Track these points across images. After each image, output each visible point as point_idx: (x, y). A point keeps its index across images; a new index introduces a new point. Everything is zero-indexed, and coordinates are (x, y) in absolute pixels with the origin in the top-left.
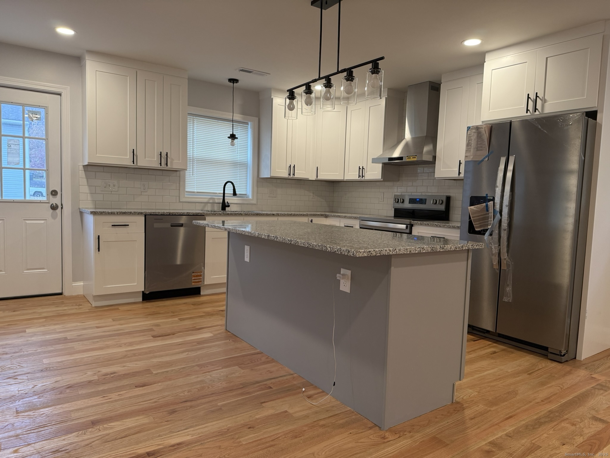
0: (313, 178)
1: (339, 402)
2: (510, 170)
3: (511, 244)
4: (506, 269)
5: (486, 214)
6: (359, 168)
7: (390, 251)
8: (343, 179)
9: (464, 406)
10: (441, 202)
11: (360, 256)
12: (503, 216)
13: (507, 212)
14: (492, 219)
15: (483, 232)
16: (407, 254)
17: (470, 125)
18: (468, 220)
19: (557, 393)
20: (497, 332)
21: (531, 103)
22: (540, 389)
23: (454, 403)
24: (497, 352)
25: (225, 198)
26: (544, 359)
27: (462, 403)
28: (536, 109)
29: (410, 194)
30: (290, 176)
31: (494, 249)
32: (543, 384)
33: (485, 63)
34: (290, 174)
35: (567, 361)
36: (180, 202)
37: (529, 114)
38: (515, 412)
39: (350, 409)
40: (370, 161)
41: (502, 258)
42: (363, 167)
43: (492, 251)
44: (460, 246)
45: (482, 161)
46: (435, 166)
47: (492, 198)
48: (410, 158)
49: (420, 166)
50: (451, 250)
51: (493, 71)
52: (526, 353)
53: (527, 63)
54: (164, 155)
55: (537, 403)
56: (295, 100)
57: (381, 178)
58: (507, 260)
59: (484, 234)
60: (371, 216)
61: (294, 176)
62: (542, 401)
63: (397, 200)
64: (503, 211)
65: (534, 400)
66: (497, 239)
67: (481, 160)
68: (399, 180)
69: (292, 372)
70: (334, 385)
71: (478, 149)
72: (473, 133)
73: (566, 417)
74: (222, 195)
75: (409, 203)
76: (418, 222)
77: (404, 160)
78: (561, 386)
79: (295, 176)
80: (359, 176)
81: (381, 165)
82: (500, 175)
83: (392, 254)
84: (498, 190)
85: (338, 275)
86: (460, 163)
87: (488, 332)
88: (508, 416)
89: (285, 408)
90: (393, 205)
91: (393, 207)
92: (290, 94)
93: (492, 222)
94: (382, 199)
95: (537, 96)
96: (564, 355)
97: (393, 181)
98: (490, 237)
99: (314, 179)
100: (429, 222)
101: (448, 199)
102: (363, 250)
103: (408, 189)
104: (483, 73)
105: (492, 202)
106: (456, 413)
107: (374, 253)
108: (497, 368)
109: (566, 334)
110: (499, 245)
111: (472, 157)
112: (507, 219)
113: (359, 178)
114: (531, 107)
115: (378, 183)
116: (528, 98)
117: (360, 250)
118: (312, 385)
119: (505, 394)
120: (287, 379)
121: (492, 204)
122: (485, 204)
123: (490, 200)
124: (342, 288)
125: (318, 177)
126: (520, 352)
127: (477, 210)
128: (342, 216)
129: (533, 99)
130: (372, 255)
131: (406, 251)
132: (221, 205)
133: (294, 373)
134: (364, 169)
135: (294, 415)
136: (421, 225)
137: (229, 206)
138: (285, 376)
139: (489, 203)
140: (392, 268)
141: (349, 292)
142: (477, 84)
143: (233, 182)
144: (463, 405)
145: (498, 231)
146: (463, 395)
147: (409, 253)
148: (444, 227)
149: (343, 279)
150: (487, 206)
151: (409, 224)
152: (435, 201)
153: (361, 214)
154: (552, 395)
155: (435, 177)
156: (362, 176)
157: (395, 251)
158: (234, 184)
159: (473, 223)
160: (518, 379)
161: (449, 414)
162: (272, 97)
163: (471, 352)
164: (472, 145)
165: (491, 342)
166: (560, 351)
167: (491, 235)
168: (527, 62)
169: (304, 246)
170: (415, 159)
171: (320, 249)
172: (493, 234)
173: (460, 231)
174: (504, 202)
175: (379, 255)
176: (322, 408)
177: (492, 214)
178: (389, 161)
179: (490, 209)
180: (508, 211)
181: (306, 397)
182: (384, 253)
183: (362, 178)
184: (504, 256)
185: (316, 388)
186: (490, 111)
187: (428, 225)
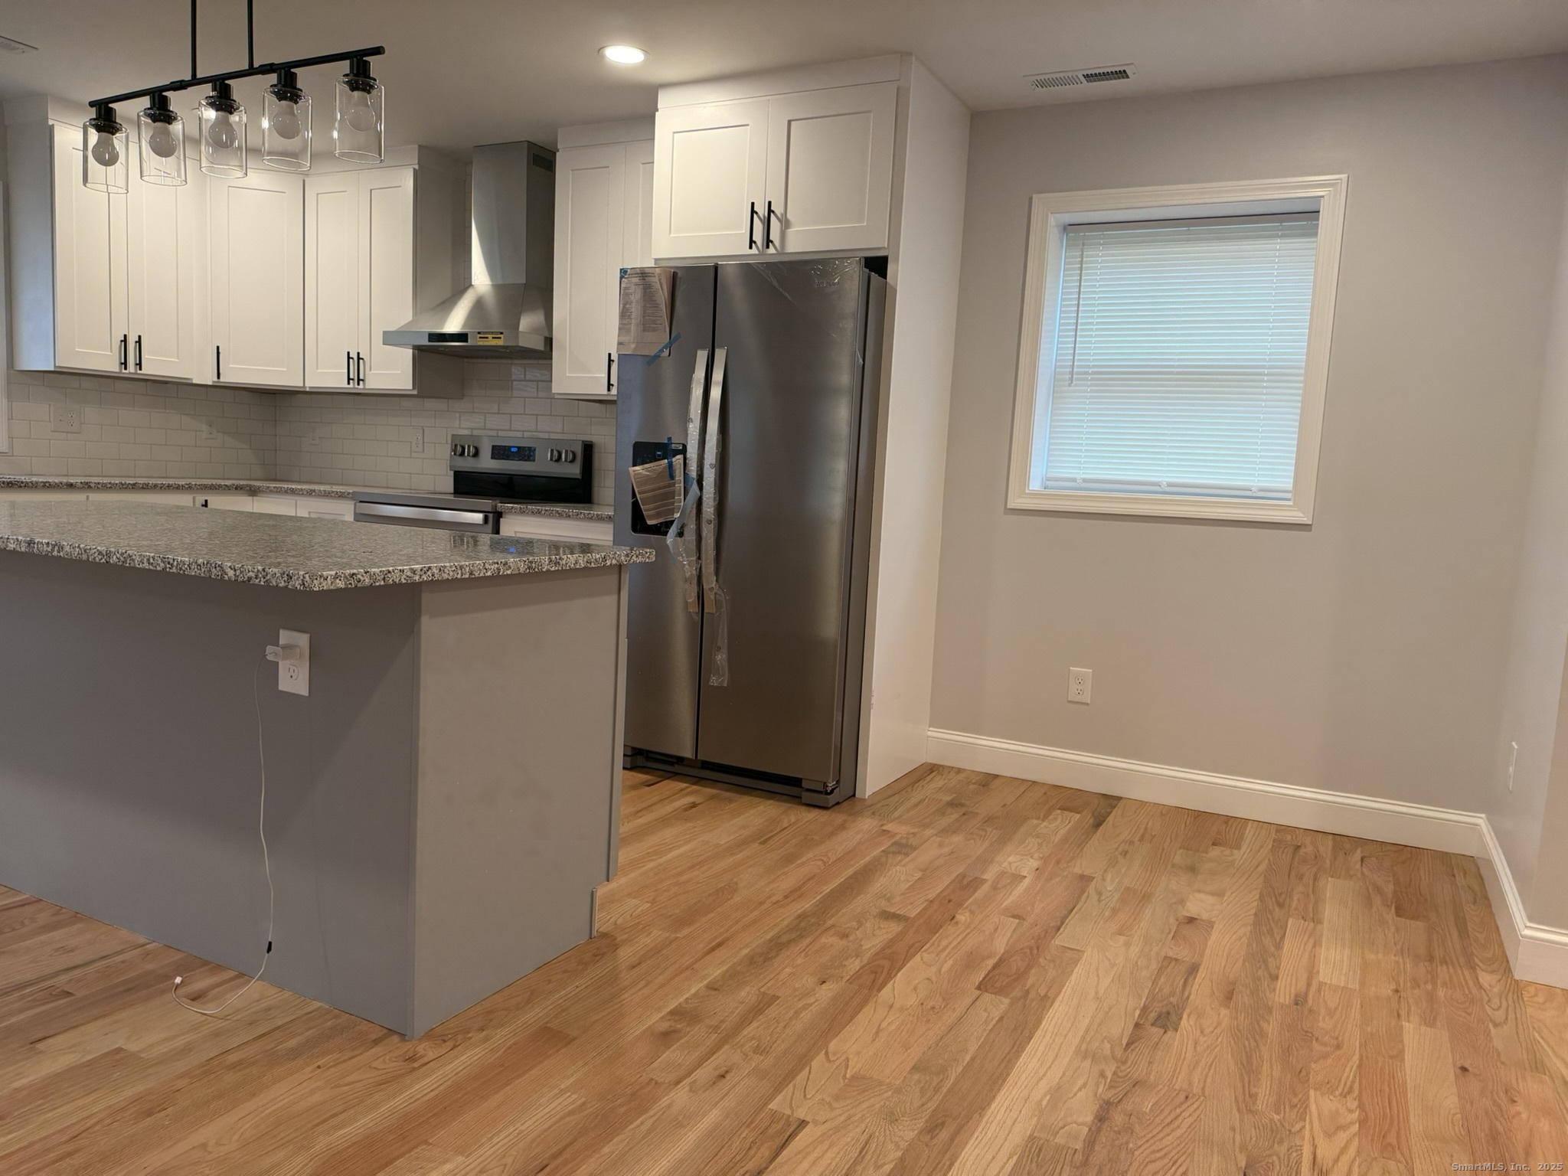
0: (209, 378)
1: (290, 993)
2: (717, 384)
3: (724, 555)
4: (714, 612)
5: (669, 486)
6: (349, 358)
7: (414, 572)
8: (302, 385)
9: (619, 939)
10: (571, 456)
11: (325, 588)
12: (704, 490)
13: (712, 479)
14: (682, 497)
15: (662, 529)
16: (461, 579)
17: (628, 266)
18: (630, 500)
19: (815, 876)
20: (699, 758)
21: (758, 226)
22: (783, 871)
23: (595, 937)
24: (699, 804)
26: (795, 806)
27: (612, 936)
28: (768, 242)
29: (494, 433)
30: (126, 369)
31: (687, 567)
32: (789, 859)
33: (657, 113)
34: (125, 364)
35: (838, 803)
37: (754, 251)
38: (729, 932)
39: (320, 1004)
40: (378, 338)
41: (704, 587)
42: (358, 353)
43: (685, 572)
44: (598, 556)
45: (657, 357)
46: (552, 364)
47: (681, 448)
48: (487, 338)
49: (516, 361)
50: (578, 567)
51: (675, 135)
52: (760, 797)
53: (749, 127)
55: (775, 903)
56: (117, 135)
57: (411, 388)
58: (715, 591)
59: (666, 533)
60: (390, 490)
61: (140, 369)
62: (786, 897)
63: (459, 449)
64: (704, 479)
65: (770, 897)
66: (695, 543)
67: (653, 354)
68: (461, 397)
69: (142, 940)
70: (269, 950)
71: (647, 326)
72: (633, 287)
73: (830, 923)
75: (492, 458)
76: (515, 506)
77: (470, 342)
78: (825, 859)
79: (144, 371)
80: (349, 379)
81: (410, 352)
82: (697, 392)
83: (421, 580)
84: (694, 428)
85: (269, 649)
86: (610, 361)
87: (680, 760)
88: (714, 944)
89: (118, 1041)
90: (450, 463)
91: (451, 467)
92: (99, 113)
93: (682, 504)
94: (420, 446)
95: (770, 211)
96: (832, 791)
97: (448, 398)
98: (679, 538)
99: (210, 383)
100: (542, 506)
101: (588, 448)
102: (333, 573)
103: (487, 422)
104: (654, 139)
105: (680, 457)
106: (598, 961)
107: (367, 580)
108: (695, 839)
109: (836, 746)
110: (699, 558)
111: (633, 346)
112: (712, 495)
113: (349, 383)
114: (758, 237)
115: (406, 403)
116: (753, 212)
117: (324, 573)
118: (206, 963)
119: (709, 895)
120: (123, 962)
121: (682, 461)
122: (666, 461)
123: (676, 452)
124: (285, 684)
125: (221, 376)
126: (746, 797)
127: (648, 475)
128: (302, 490)
129: (762, 217)
130: (359, 585)
131: (460, 572)
133: (148, 941)
134: (362, 359)
135: (143, 1055)
136: (522, 512)
138: (117, 954)
139: (674, 459)
140: (425, 620)
141: (307, 695)
142: (643, 164)
144: (615, 939)
145: (696, 525)
146: (618, 916)
147: (467, 576)
148: (577, 517)
149: (285, 658)
150: (670, 465)
151: (490, 510)
152: (556, 454)
153: (362, 486)
154: (805, 880)
155: (553, 392)
156: (359, 380)
157: (429, 573)
159: (642, 507)
160: (739, 856)
161: (580, 968)
163: (640, 811)
164: (633, 317)
165: (685, 783)
166: (825, 783)
167: (681, 534)
168: (748, 125)
169: (151, 567)
170: (500, 343)
171: (202, 575)
172: (685, 533)
173: (612, 526)
174: (706, 456)
175: (382, 583)
176: (236, 1018)
177: (682, 485)
178: (429, 341)
179: (677, 472)
180: (715, 479)
181: (184, 999)
182: (395, 578)
183: (358, 384)
184: (710, 582)
185: (218, 968)
186: (672, 235)
187: (540, 513)
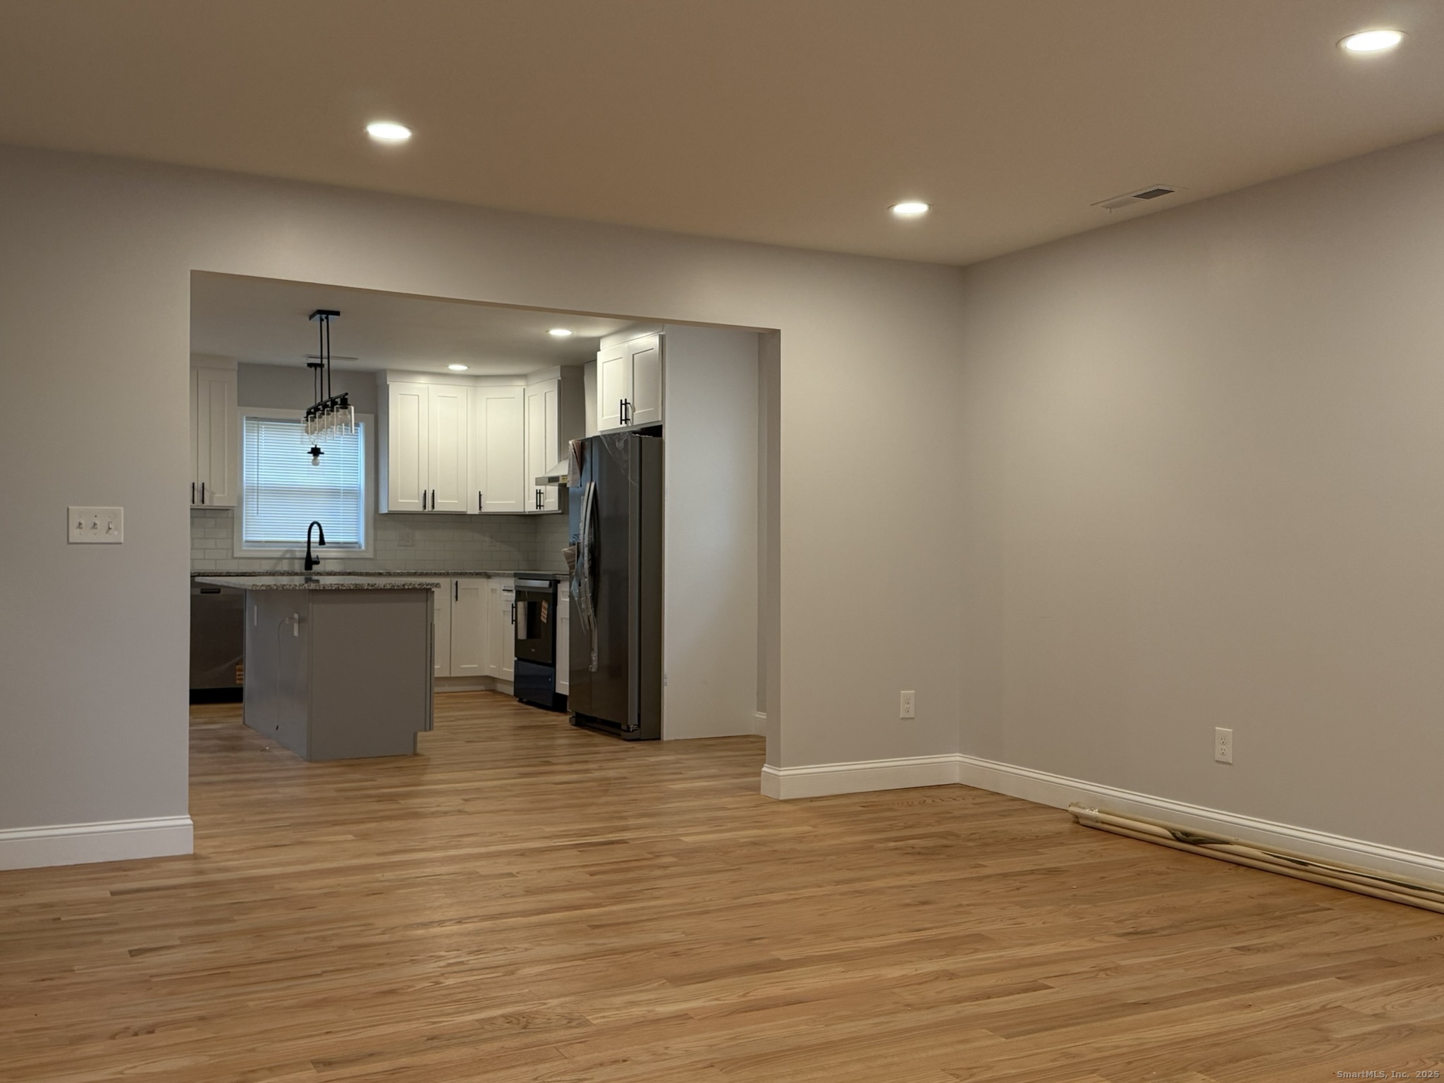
6: (537, 493)
8: (522, 510)
21: (625, 411)
25: (312, 549)
28: (628, 419)
30: (425, 509)
34: (425, 507)
35: (638, 739)
36: (234, 558)
40: (547, 481)
42: (540, 491)
51: (603, 364)
54: (198, 487)
57: (557, 509)
70: (277, 728)
74: (306, 545)
79: (435, 510)
80: (537, 506)
81: (557, 488)
95: (628, 403)
113: (537, 509)
116: (622, 405)
125: (482, 509)
132: (304, 561)
134: (541, 494)
137: (317, 563)
143: (320, 522)
151: (552, 579)
156: (540, 507)
158: (322, 525)
162: (388, 383)
166: (628, 726)
168: (622, 358)
186: (604, 418)
